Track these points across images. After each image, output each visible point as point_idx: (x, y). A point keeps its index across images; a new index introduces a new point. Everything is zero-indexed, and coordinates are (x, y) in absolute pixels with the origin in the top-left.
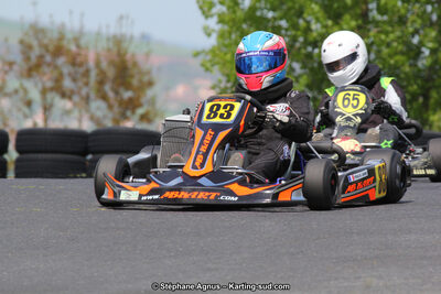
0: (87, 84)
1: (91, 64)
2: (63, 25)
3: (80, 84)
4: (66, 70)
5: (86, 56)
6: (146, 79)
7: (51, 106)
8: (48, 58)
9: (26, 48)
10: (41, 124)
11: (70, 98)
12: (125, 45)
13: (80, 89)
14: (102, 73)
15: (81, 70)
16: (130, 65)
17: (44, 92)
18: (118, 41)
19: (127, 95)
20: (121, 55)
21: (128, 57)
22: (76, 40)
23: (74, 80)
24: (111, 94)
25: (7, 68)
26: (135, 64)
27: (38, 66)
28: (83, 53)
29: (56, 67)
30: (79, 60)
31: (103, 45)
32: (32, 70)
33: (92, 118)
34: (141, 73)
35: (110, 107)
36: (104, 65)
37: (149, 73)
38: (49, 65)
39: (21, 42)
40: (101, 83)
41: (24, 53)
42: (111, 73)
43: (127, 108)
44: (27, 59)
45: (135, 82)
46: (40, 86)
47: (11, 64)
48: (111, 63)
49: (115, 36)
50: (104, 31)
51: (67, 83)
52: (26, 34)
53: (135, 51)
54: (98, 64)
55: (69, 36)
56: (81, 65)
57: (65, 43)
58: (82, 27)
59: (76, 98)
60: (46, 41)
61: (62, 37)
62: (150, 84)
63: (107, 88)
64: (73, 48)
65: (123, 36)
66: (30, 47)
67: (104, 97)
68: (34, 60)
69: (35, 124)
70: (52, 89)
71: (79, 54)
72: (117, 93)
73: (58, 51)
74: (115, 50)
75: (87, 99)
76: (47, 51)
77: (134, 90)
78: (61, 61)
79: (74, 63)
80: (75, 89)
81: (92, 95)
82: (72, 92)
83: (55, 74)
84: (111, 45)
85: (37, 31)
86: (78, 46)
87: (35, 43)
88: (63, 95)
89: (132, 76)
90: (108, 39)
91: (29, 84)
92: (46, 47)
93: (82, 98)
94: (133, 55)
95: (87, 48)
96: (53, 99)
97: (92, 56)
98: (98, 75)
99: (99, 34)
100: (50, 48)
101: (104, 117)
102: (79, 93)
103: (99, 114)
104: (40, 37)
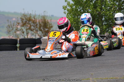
0: (37, 27)
1: (38, 23)
2: (31, 14)
3: (35, 27)
4: (32, 24)
5: (37, 21)
6: (51, 26)
7: (29, 33)
8: (28, 22)
9: (22, 19)
11: (33, 31)
12: (46, 18)
13: (35, 29)
14: (40, 25)
15: (36, 24)
16: (47, 23)
17: (27, 30)
18: (44, 17)
19: (46, 30)
20: (45, 20)
22: (34, 17)
23: (34, 27)
24: (43, 29)
25: (18, 24)
26: (48, 22)
27: (25, 23)
28: (36, 20)
30: (35, 22)
31: (40, 18)
32: (24, 25)
33: (38, 35)
34: (50, 24)
35: (42, 33)
36: (41, 23)
37: (51, 24)
38: (28, 23)
39: (21, 18)
40: (40, 27)
42: (42, 24)
43: (47, 33)
44: (23, 22)
45: (48, 27)
46: (26, 28)
47: (19, 23)
48: (42, 22)
49: (43, 16)
50: (40, 15)
51: (32, 27)
52: (22, 16)
54: (39, 23)
55: (32, 16)
56: (35, 23)
57: (31, 18)
58: (35, 15)
59: (34, 31)
60: (27, 18)
61: (30, 17)
62: (52, 27)
63: (42, 28)
64: (33, 19)
65: (45, 16)
66: (23, 19)
67: (41, 30)
68: (24, 22)
69: (25, 37)
70: (29, 29)
71: (35, 21)
72: (44, 29)
73: (30, 20)
75: (37, 31)
76: (27, 20)
77: (48, 29)
78: (30, 22)
81: (38, 30)
82: (33, 29)
83: (29, 26)
84: (42, 18)
85: (25, 15)
86: (34, 19)
87: (24, 18)
88: (31, 30)
89: (48, 25)
90: (41, 17)
91: (23, 28)
92: (27, 19)
94: (48, 20)
95: (37, 19)
96: (29, 31)
97: (38, 21)
98: (39, 25)
99: (39, 15)
100: (28, 19)
101: (41, 35)
102: (35, 30)
103: (40, 34)
104: (25, 17)
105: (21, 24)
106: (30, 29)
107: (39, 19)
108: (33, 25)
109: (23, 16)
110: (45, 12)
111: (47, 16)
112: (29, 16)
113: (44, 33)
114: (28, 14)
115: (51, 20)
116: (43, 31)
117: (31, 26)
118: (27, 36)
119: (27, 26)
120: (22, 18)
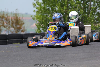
0: (9, 24)
1: (10, 20)
2: (4, 12)
3: (8, 24)
5: (9, 18)
6: (22, 23)
7: (2, 29)
8: (1, 19)
11: (6, 27)
12: (18, 15)
14: (13, 22)
15: (8, 21)
16: (19, 20)
18: (16, 15)
19: (18, 26)
20: (17, 18)
21: (18, 18)
22: (7, 15)
23: (7, 24)
24: (15, 26)
26: (20, 19)
28: (8, 17)
29: (2, 21)
30: (7, 19)
33: (11, 32)
35: (15, 29)
36: (13, 20)
37: (23, 21)
40: (13, 24)
42: (15, 22)
43: (18, 29)
45: (20, 23)
48: (15, 19)
49: (15, 13)
51: (5, 24)
53: (20, 17)
54: (12, 20)
55: (5, 14)
56: (8, 20)
57: (4, 15)
58: (8, 12)
61: (4, 14)
62: (23, 24)
63: (14, 25)
65: (17, 13)
67: (13, 27)
70: (2, 26)
71: (7, 18)
72: (16, 26)
73: (3, 17)
74: (15, 16)
77: (20, 25)
78: (4, 19)
80: (7, 26)
81: (11, 27)
82: (6, 26)
83: (2, 22)
84: (14, 16)
86: (7, 16)
88: (4, 27)
89: (19, 22)
90: (14, 14)
93: (9, 27)
94: (19, 18)
95: (9, 16)
96: (2, 28)
98: (12, 22)
99: (12, 13)
100: (1, 17)
101: (14, 31)
102: (8, 26)
103: (12, 31)
107: (11, 16)
108: (6, 22)
110: (17, 10)
111: (19, 14)
112: (2, 14)
113: (16, 30)
114: (1, 11)
115: (22, 17)
116: (15, 28)
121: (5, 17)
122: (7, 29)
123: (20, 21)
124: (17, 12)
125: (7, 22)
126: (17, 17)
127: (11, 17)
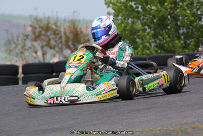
0: (61, 42)
1: (63, 34)
2: (49, 18)
3: (58, 42)
4: (52, 36)
6: (87, 38)
7: (46, 53)
8: (43, 32)
9: (34, 28)
10: (42, 61)
11: (54, 49)
12: (77, 24)
13: (58, 44)
14: (67, 37)
15: (58, 36)
16: (79, 32)
17: (42, 47)
18: (73, 22)
20: (75, 29)
21: (78, 29)
22: (55, 24)
23: (56, 41)
24: (72, 46)
25: (25, 38)
26: (81, 32)
27: (39, 36)
28: (59, 29)
29: (47, 36)
30: (57, 32)
31: (67, 25)
32: (36, 39)
33: (64, 57)
34: (85, 36)
35: (72, 52)
36: (68, 34)
37: (88, 35)
38: (44, 35)
39: (31, 26)
40: (67, 41)
41: (32, 31)
42: (71, 36)
44: (34, 33)
45: (82, 40)
46: (41, 44)
47: (27, 36)
48: (71, 32)
49: (72, 20)
50: (67, 18)
51: (53, 43)
52: (33, 22)
54: (65, 33)
55: (52, 21)
56: (58, 34)
57: (50, 25)
58: (57, 18)
59: (57, 49)
60: (42, 25)
61: (49, 23)
62: (89, 40)
63: (70, 44)
64: (54, 27)
65: (75, 20)
67: (69, 47)
68: (37, 34)
69: (39, 61)
70: (46, 45)
71: (57, 30)
72: (74, 45)
73: (47, 28)
74: (72, 26)
75: (61, 49)
76: (43, 29)
78: (48, 33)
79: (55, 34)
80: (56, 45)
81: (64, 47)
82: (55, 46)
83: (47, 39)
84: (70, 24)
85: (37, 20)
86: (56, 26)
87: (37, 26)
88: (51, 48)
89: (81, 38)
90: (69, 22)
91: (36, 44)
92: (42, 28)
93: (59, 49)
94: (81, 28)
95: (61, 26)
96: (46, 49)
97: (62, 30)
98: (65, 38)
99: (65, 20)
102: (58, 47)
104: (39, 23)
105: (31, 36)
106: (48, 45)
107: (64, 26)
108: (53, 38)
109: (35, 22)
110: (75, 14)
111: (79, 20)
112: (45, 22)
114: (44, 17)
115: (87, 28)
117: (49, 40)
118: (44, 59)
119: (43, 40)
120: (33, 25)
121: (52, 29)
122: (57, 52)
123: (82, 35)
124: (76, 17)
125: (56, 38)
126: (76, 27)
127: (63, 28)
